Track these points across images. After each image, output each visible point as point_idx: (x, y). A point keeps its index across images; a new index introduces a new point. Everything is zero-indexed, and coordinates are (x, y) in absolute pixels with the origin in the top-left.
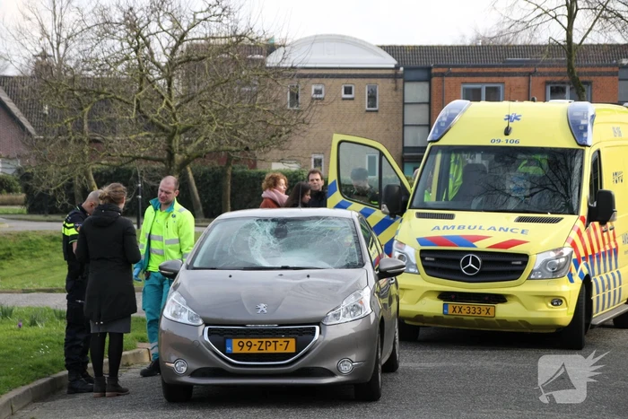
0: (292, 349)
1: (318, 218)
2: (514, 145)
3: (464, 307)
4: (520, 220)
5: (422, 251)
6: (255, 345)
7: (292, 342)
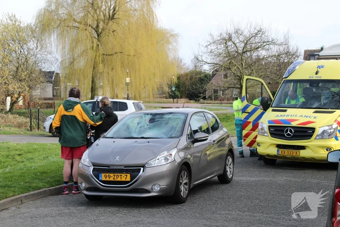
0: (128, 179)
1: (171, 113)
2: (319, 78)
3: (286, 151)
4: (316, 112)
5: (269, 126)
6: (112, 177)
7: (129, 175)
